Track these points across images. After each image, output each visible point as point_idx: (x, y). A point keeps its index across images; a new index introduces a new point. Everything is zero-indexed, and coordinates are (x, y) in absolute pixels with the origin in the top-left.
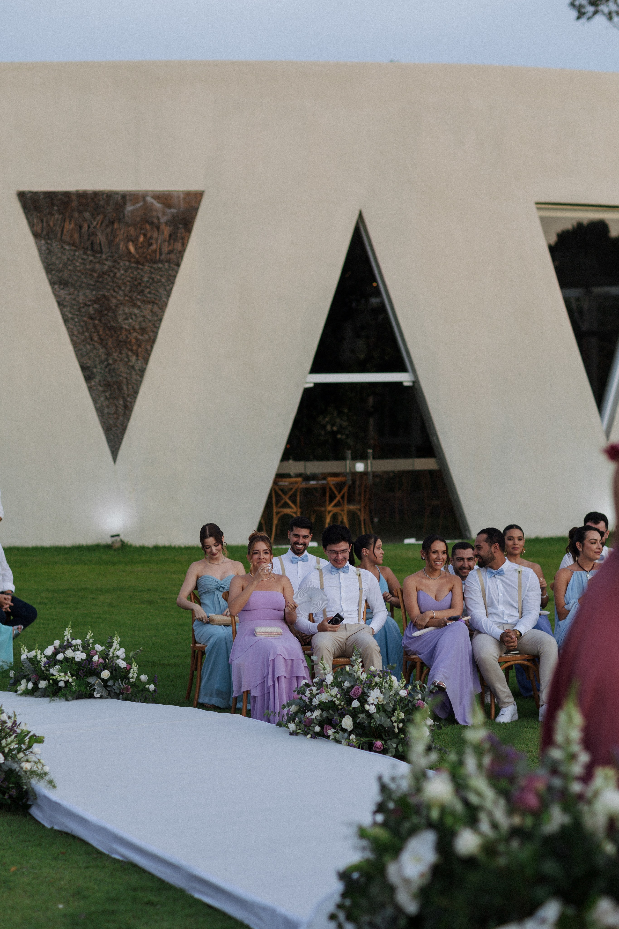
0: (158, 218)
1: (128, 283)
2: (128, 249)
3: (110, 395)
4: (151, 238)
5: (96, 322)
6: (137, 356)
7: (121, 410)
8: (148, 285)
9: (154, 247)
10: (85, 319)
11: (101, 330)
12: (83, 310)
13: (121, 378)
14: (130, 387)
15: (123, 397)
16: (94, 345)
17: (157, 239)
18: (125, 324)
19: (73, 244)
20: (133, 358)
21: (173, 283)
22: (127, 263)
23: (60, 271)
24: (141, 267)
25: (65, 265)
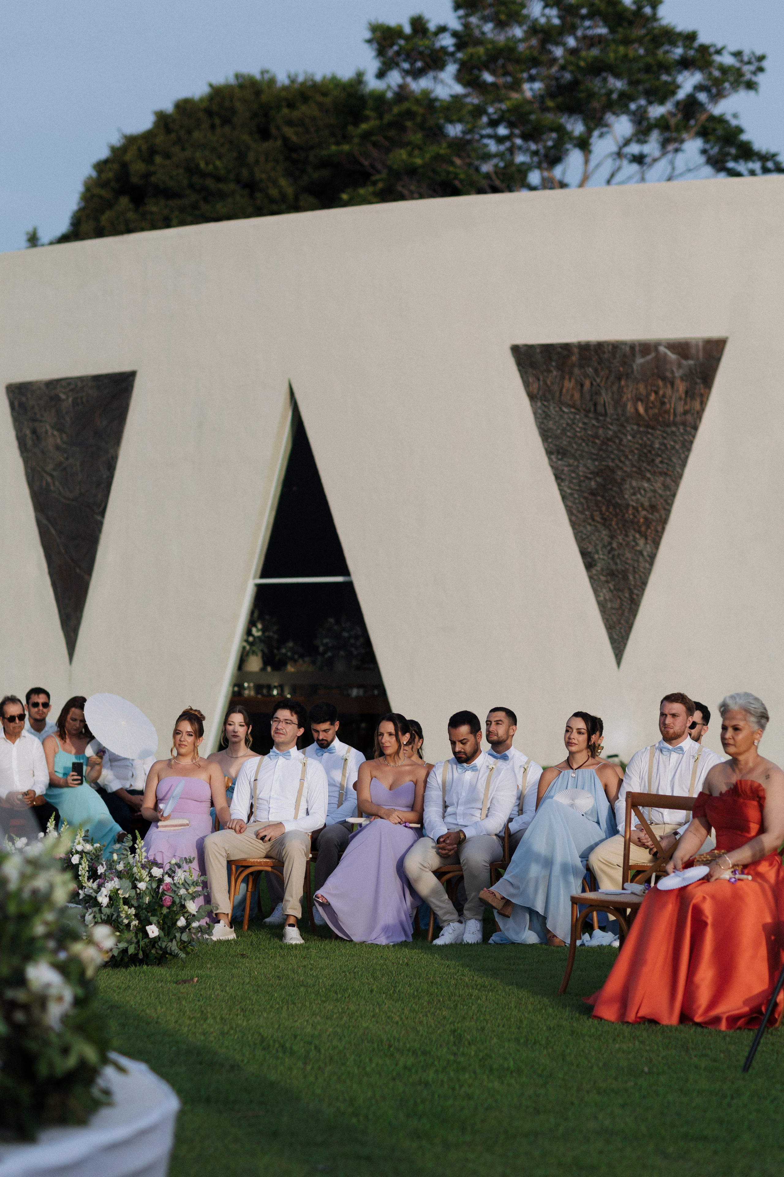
0: (672, 372)
1: (636, 451)
2: (637, 410)
3: (615, 586)
4: (664, 396)
5: (599, 498)
6: (646, 539)
7: (626, 605)
8: (660, 453)
9: (668, 406)
10: (586, 495)
11: (604, 508)
12: (584, 485)
13: (627, 566)
14: (637, 576)
15: (630, 589)
16: (596, 526)
17: (671, 397)
18: (632, 500)
19: (574, 406)
20: (641, 542)
21: (689, 450)
22: (635, 427)
23: (557, 437)
24: (650, 431)
25: (564, 431)
